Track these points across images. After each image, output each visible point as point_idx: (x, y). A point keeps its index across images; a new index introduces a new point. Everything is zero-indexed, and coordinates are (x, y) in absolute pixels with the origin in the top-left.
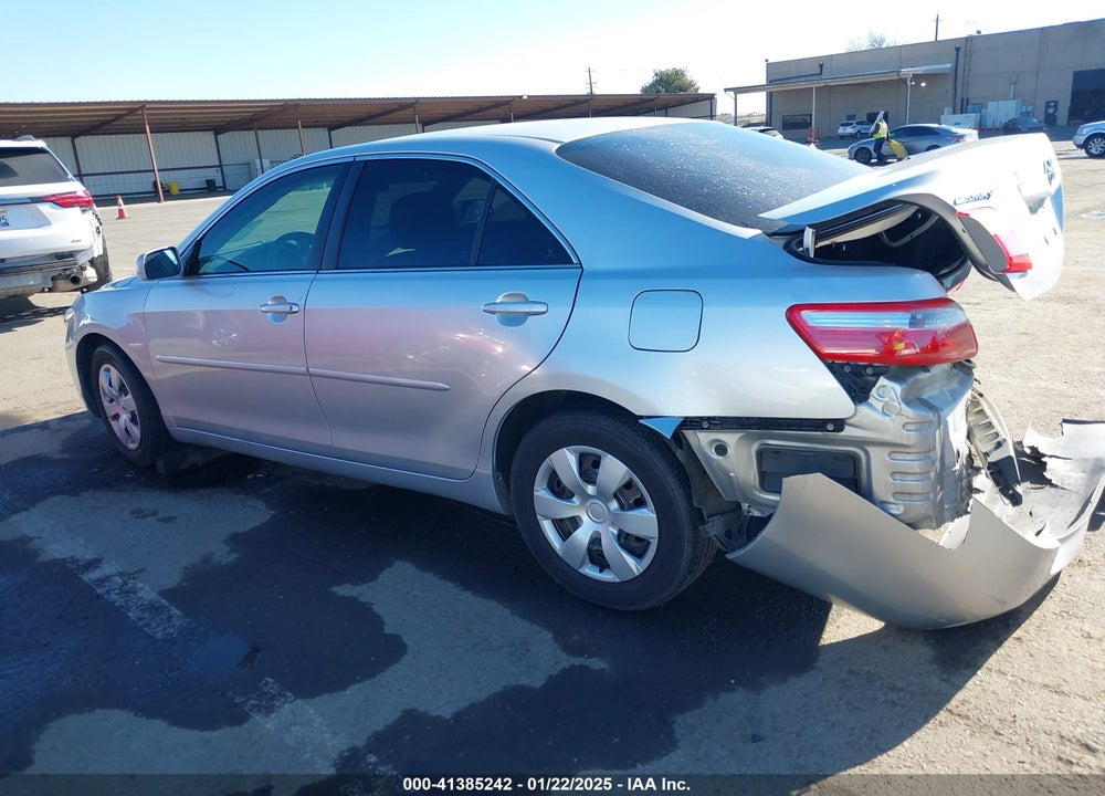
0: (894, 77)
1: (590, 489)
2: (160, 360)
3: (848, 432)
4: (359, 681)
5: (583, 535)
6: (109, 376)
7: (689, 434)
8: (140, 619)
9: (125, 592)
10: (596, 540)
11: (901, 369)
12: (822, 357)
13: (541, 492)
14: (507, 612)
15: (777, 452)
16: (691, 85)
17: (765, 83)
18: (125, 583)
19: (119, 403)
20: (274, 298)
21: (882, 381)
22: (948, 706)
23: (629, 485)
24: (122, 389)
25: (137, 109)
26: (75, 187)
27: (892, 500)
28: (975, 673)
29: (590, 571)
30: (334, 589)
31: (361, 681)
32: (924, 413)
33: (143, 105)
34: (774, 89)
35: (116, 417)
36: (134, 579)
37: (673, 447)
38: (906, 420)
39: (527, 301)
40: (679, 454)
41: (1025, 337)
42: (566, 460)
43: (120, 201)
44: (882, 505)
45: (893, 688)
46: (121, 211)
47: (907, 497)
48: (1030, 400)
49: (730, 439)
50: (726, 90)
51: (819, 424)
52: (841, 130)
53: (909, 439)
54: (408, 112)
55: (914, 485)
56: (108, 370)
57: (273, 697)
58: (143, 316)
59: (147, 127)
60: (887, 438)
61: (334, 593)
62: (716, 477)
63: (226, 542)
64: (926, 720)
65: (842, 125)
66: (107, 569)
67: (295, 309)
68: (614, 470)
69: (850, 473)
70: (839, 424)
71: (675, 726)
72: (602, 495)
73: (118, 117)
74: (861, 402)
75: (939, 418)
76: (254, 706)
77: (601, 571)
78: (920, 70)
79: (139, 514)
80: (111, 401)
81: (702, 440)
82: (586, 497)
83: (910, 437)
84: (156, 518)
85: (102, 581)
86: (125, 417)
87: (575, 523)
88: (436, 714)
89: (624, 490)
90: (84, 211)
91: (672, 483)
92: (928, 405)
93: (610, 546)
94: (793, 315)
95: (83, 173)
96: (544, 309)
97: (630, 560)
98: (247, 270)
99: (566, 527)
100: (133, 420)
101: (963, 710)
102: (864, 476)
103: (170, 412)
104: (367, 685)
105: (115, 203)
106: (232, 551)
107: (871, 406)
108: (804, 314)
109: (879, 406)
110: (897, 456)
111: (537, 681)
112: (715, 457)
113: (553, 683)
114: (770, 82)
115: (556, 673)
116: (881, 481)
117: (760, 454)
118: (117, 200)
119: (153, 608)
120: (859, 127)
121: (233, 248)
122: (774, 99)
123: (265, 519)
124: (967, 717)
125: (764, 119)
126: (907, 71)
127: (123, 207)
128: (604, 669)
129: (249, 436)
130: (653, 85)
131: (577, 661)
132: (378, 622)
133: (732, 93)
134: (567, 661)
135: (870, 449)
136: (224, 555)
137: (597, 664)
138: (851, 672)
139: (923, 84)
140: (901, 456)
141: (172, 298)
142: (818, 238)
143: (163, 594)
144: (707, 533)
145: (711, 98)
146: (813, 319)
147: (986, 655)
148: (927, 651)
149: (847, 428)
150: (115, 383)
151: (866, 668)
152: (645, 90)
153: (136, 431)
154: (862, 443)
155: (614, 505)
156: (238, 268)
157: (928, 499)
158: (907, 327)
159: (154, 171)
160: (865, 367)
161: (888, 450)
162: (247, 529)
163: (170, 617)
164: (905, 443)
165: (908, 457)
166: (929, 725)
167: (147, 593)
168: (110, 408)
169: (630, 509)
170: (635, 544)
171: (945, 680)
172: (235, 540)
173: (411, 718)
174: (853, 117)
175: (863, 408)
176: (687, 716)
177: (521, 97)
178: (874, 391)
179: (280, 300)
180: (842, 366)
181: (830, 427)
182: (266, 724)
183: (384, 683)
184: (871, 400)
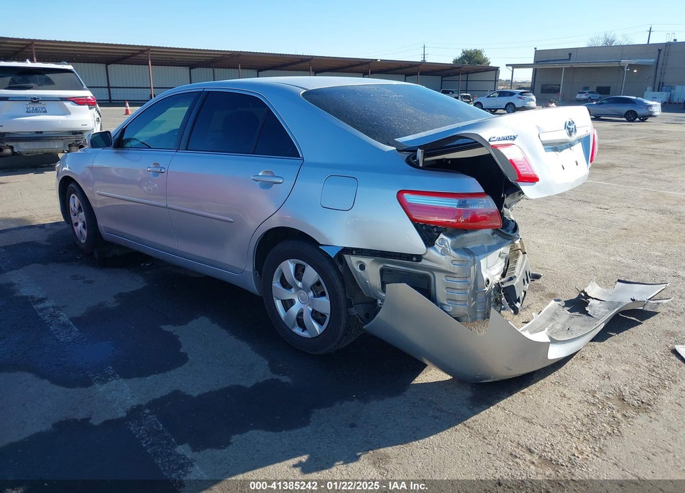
0: (617, 65)
1: (300, 284)
2: (97, 194)
3: (424, 262)
4: (156, 374)
5: (295, 310)
6: (75, 201)
7: (346, 256)
8: (55, 330)
9: (53, 316)
10: (301, 314)
11: (455, 230)
12: (413, 220)
13: (276, 284)
14: (249, 348)
15: (390, 271)
16: (485, 60)
17: (533, 63)
18: (54, 312)
19: (78, 216)
20: (154, 164)
21: (442, 236)
22: (465, 422)
23: (318, 283)
24: (79, 208)
25: (145, 51)
26: (88, 94)
27: (446, 303)
28: (489, 407)
29: (297, 330)
30: (162, 327)
31: (158, 373)
32: (464, 256)
33: (149, 48)
34: (538, 67)
35: (76, 224)
36: (60, 310)
37: (337, 263)
38: (453, 259)
39: (274, 176)
40: (340, 267)
41: (624, 231)
42: (289, 266)
43: (127, 104)
44: (441, 306)
45: (441, 410)
46: (127, 111)
47: (454, 302)
48: (606, 267)
49: (367, 261)
50: (507, 65)
51: (409, 257)
52: (578, 96)
53: (454, 269)
54: (307, 64)
55: (459, 297)
56: (74, 197)
57: (109, 376)
58: (91, 168)
59: (150, 62)
60: (443, 267)
61: (162, 329)
62: (359, 281)
63: (115, 297)
64: (449, 427)
65: (579, 93)
66: (48, 304)
67: (163, 171)
68: (311, 275)
69: (424, 286)
70: (419, 258)
71: (313, 414)
72: (305, 288)
73: (134, 55)
74: (429, 246)
75: (474, 260)
76: (97, 379)
77: (303, 331)
78: (633, 62)
79: (75, 277)
80: (75, 215)
81: (353, 261)
82: (298, 289)
83: (455, 269)
84: (83, 281)
85: (43, 309)
86: (80, 224)
87: (292, 302)
88: (189, 394)
89: (316, 286)
90: (90, 108)
91: (338, 284)
92: (469, 252)
93: (307, 318)
94: (400, 194)
95: (111, 86)
96: (281, 181)
97: (316, 326)
98: (150, 148)
99: (288, 304)
100: (84, 227)
101: (472, 424)
102: (432, 288)
103: (102, 223)
104: (159, 377)
105: (124, 105)
106: (116, 302)
107: (435, 249)
108: (406, 196)
109: (440, 249)
110: (449, 278)
111: (249, 384)
112: (359, 271)
113: (257, 386)
114: (536, 62)
115: (261, 381)
116: (441, 292)
117: (382, 271)
118: (125, 103)
119: (65, 326)
120: (590, 95)
121: (142, 135)
122: (537, 73)
123: (141, 287)
124: (473, 428)
125: (530, 85)
126: (625, 62)
127: (129, 108)
128: (288, 382)
129: (139, 240)
130: (461, 59)
131: (275, 377)
132: (179, 345)
133: (511, 68)
134: (270, 375)
135: (435, 273)
136: (111, 303)
137: (285, 379)
138: (421, 399)
139: (635, 71)
140: (451, 279)
141: (106, 160)
142: (425, 155)
143: (71, 319)
144: (352, 313)
145: (496, 69)
146: (410, 199)
147: (500, 399)
148: (469, 394)
149: (423, 260)
150: (77, 205)
151: (430, 398)
152: (456, 61)
153: (85, 233)
154: (432, 269)
155: (311, 294)
156: (145, 146)
157: (466, 305)
158: (456, 207)
159: (150, 88)
160: (434, 227)
161: (445, 274)
162: (129, 292)
163: (71, 331)
164: (452, 271)
165: (456, 280)
166: (449, 430)
167: (64, 318)
168: (74, 219)
169: (318, 297)
170: (319, 317)
171: (471, 409)
172: (120, 296)
173: (176, 395)
174: (586, 88)
175: (431, 251)
176: (321, 410)
177: (377, 60)
178: (437, 241)
179: (156, 165)
180: (422, 226)
181: (414, 259)
182: (101, 389)
183: (169, 375)
184: (436, 246)
